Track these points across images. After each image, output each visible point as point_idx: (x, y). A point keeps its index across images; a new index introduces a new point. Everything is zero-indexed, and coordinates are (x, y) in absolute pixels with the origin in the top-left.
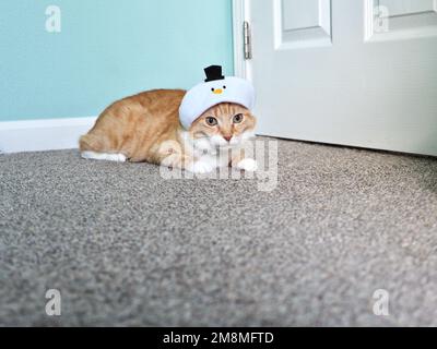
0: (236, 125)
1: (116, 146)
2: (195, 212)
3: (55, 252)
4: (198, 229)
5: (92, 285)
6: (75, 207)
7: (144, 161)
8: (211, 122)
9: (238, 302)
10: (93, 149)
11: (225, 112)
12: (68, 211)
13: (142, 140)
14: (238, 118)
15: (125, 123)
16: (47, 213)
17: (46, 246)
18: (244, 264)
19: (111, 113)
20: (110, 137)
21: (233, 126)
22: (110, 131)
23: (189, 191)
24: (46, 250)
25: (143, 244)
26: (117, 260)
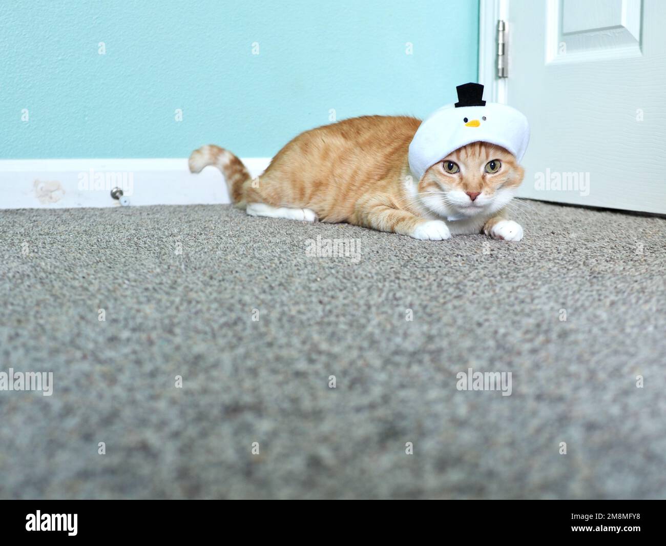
0: (489, 176)
1: (302, 197)
2: (439, 285)
3: (235, 323)
4: (449, 306)
5: (302, 365)
6: (252, 271)
7: (344, 222)
8: (450, 168)
9: (539, 397)
10: (265, 201)
11: (474, 154)
12: (244, 276)
13: (343, 188)
14: (493, 165)
15: (318, 161)
16: (211, 278)
17: (220, 317)
18: (534, 351)
19: (296, 147)
20: (294, 182)
21: (483, 177)
22: (293, 173)
23: (423, 261)
24: (223, 320)
25: (369, 320)
26: (334, 337)
